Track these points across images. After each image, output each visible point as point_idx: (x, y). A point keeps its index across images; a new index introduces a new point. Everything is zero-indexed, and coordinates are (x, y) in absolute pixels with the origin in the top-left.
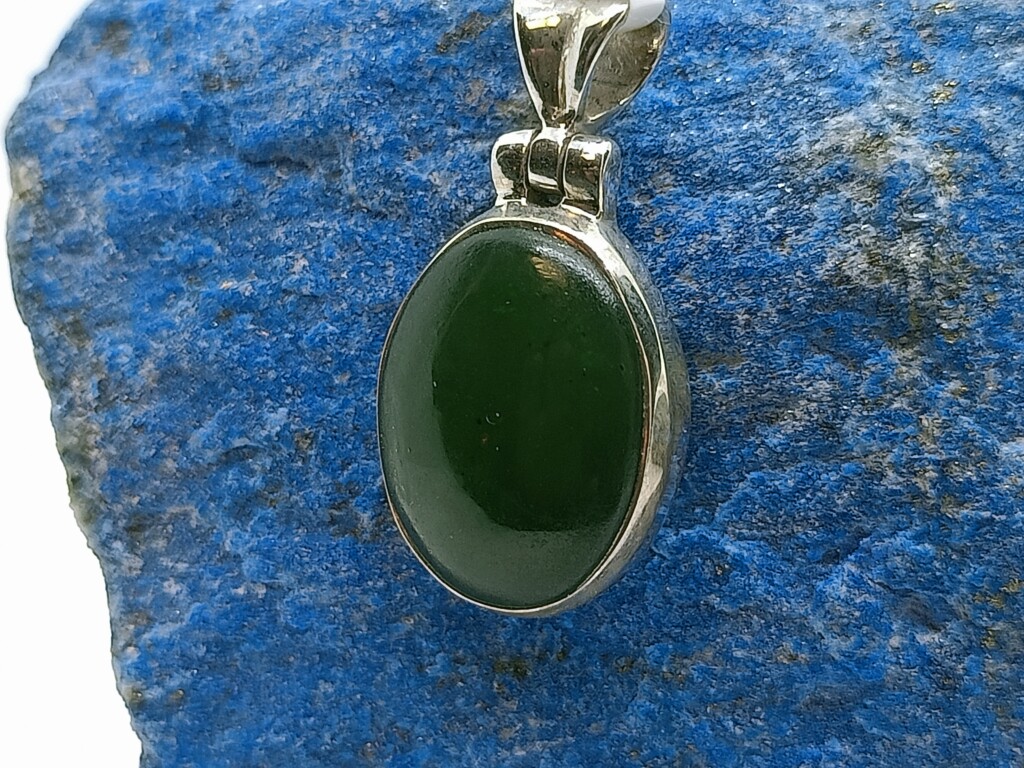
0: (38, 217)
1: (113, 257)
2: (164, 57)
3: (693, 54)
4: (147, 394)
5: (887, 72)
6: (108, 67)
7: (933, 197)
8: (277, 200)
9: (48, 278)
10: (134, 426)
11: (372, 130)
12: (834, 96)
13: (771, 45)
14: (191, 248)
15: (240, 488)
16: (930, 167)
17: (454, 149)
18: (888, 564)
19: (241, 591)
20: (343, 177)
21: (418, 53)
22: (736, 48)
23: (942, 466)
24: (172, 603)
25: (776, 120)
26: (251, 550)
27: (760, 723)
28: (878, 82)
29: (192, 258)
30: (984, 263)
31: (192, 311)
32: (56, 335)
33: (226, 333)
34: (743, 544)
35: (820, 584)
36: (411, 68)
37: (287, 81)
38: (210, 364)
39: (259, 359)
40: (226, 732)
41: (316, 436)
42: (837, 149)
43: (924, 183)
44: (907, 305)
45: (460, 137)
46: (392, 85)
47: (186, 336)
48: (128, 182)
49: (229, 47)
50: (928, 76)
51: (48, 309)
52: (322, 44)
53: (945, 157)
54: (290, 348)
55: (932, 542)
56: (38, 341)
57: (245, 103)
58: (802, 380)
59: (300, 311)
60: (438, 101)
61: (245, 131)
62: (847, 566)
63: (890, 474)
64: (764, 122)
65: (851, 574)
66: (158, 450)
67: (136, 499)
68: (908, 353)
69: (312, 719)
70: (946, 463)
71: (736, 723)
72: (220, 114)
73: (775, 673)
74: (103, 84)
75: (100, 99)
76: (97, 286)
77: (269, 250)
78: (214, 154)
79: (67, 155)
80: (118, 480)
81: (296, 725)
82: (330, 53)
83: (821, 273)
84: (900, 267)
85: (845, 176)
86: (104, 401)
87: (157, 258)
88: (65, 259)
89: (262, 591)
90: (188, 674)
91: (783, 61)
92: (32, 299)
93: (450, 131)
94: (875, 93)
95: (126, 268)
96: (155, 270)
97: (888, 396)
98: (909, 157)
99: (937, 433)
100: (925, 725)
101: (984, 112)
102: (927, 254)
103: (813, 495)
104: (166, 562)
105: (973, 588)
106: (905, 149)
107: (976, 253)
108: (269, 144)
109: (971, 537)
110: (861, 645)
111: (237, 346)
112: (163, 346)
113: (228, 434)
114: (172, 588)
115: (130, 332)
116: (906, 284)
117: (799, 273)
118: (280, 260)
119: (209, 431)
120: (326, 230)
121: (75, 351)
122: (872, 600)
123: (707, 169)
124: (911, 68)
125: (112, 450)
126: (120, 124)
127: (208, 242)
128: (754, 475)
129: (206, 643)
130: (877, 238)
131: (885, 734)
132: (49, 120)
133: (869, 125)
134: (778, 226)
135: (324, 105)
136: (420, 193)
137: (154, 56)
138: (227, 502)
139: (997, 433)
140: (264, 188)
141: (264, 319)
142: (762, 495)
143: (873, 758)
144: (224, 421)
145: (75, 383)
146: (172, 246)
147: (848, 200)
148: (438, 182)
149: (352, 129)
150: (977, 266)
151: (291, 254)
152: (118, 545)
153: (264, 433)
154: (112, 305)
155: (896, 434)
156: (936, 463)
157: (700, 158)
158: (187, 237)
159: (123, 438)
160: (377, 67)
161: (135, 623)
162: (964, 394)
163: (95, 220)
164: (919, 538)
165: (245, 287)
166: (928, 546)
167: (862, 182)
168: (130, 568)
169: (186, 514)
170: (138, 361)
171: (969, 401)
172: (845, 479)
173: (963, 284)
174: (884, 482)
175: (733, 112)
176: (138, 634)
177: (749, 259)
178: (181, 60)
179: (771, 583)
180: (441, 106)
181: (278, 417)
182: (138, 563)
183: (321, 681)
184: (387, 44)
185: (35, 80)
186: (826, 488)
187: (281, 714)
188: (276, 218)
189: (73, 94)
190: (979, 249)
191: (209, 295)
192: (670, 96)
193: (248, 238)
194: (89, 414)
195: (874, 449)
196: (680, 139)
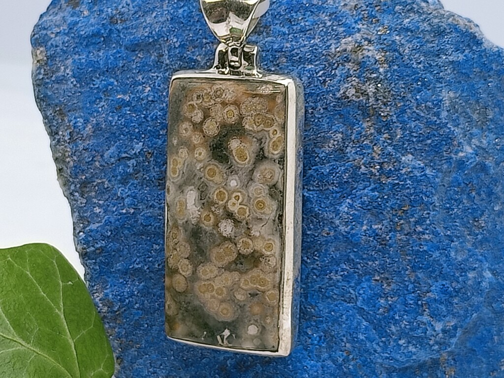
0: (45, 70)
1: (75, 85)
2: (94, 10)
3: (294, 14)
4: (89, 137)
5: (364, 22)
6: (71, 13)
7: (379, 68)
8: (139, 65)
9: (49, 93)
10: (84, 149)
11: (175, 40)
12: (344, 31)
13: (322, 12)
14: (105, 83)
15: (123, 173)
16: (377, 58)
17: (206, 47)
18: (362, 200)
19: (124, 211)
20: (164, 57)
21: (193, 12)
22: (309, 12)
23: (381, 164)
24: (97, 216)
25: (323, 39)
26: (128, 196)
27: (316, 258)
28: (360, 26)
29: (106, 86)
30: (396, 92)
31: (106, 106)
32: (53, 114)
33: (119, 114)
34: (311, 192)
35: (338, 207)
36: (189, 17)
37: (143, 21)
38: (113, 126)
39: (132, 124)
40: (118, 265)
41: (153, 153)
42: (345, 50)
43: (375, 63)
44: (369, 107)
45: (208, 43)
46: (183, 23)
47: (104, 115)
48: (80, 57)
49: (120, 7)
50: (378, 24)
51: (49, 105)
52: (156, 7)
53: (383, 54)
54: (144, 120)
55: (377, 192)
56: (45, 117)
57: (127, 29)
58: (332, 133)
59: (147, 107)
60: (200, 30)
61: (127, 39)
62: (348, 200)
63: (363, 167)
64: (319, 40)
65: (349, 203)
66: (93, 158)
67: (84, 177)
68: (370, 124)
69: (151, 259)
70: (382, 163)
71: (308, 258)
72: (117, 32)
73: (322, 240)
74: (70, 20)
75: (69, 24)
76: (69, 96)
77: (136, 83)
78: (114, 47)
79: (57, 46)
80: (77, 170)
81: (145, 261)
82: (159, 10)
83: (338, 95)
84: (366, 93)
85: (347, 60)
86: (72, 140)
87: (92, 86)
88: (56, 86)
89: (132, 211)
90: (104, 242)
91: (326, 18)
92: (42, 100)
93: (204, 41)
94: (359, 30)
95: (79, 90)
96: (91, 91)
97: (362, 139)
98: (370, 54)
99: (379, 152)
100: (375, 258)
101: (397, 38)
102: (376, 89)
103: (336, 174)
104: (95, 200)
105: (392, 209)
106: (369, 50)
107: (394, 89)
108: (136, 44)
109: (391, 190)
110: (352, 229)
111: (123, 120)
112: (95, 119)
113: (119, 152)
114: (97, 210)
115: (82, 114)
116: (369, 99)
117: (331, 95)
118: (140, 87)
119: (112, 151)
120: (158, 77)
121: (60, 121)
122: (356, 213)
123: (298, 57)
124: (372, 21)
125: (75, 158)
126: (77, 35)
127: (112, 80)
128: (314, 168)
129: (111, 231)
130: (359, 83)
131: (361, 261)
132: (49, 32)
133: (356, 42)
134: (323, 78)
135: (157, 30)
136: (193, 64)
137: (90, 9)
138: (119, 178)
139: (401, 152)
140: (134, 60)
141: (134, 110)
142: (317, 174)
143: (357, 270)
144: (118, 147)
145: (61, 133)
146: (98, 81)
147: (349, 69)
148: (200, 60)
149: (167, 39)
150: (394, 93)
151: (144, 85)
152: (76, 194)
153: (134, 152)
154: (75, 103)
155: (365, 153)
156: (379, 163)
157: (296, 53)
158: (104, 78)
159: (79, 154)
160: (177, 17)
161: (83, 223)
162: (389, 139)
163: (68, 71)
164: (373, 190)
165: (127, 98)
166: (376, 193)
167: (354, 63)
168: (81, 203)
169: (103, 183)
170: (85, 125)
171: (391, 142)
172: (346, 169)
173: (389, 100)
174: (361, 170)
175: (309, 36)
176: (84, 228)
177: (313, 90)
178: (101, 11)
179: (321, 206)
180: (201, 31)
181: (139, 146)
182: (85, 201)
183: (154, 245)
184: (181, 8)
185: (41, 16)
186: (340, 172)
187: (138, 257)
188: (138, 73)
189: (58, 23)
190: (394, 87)
191: (112, 100)
192: (285, 30)
193: (128, 79)
194: (66, 145)
195: (357, 158)
196: (289, 46)
